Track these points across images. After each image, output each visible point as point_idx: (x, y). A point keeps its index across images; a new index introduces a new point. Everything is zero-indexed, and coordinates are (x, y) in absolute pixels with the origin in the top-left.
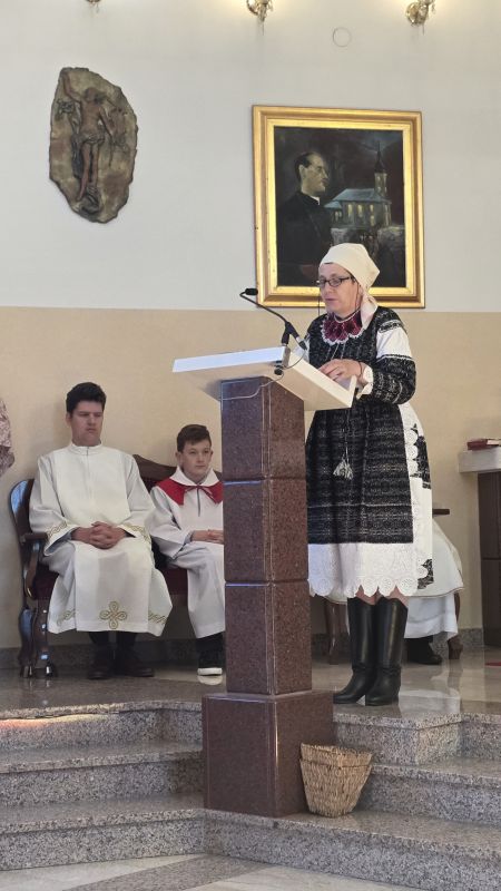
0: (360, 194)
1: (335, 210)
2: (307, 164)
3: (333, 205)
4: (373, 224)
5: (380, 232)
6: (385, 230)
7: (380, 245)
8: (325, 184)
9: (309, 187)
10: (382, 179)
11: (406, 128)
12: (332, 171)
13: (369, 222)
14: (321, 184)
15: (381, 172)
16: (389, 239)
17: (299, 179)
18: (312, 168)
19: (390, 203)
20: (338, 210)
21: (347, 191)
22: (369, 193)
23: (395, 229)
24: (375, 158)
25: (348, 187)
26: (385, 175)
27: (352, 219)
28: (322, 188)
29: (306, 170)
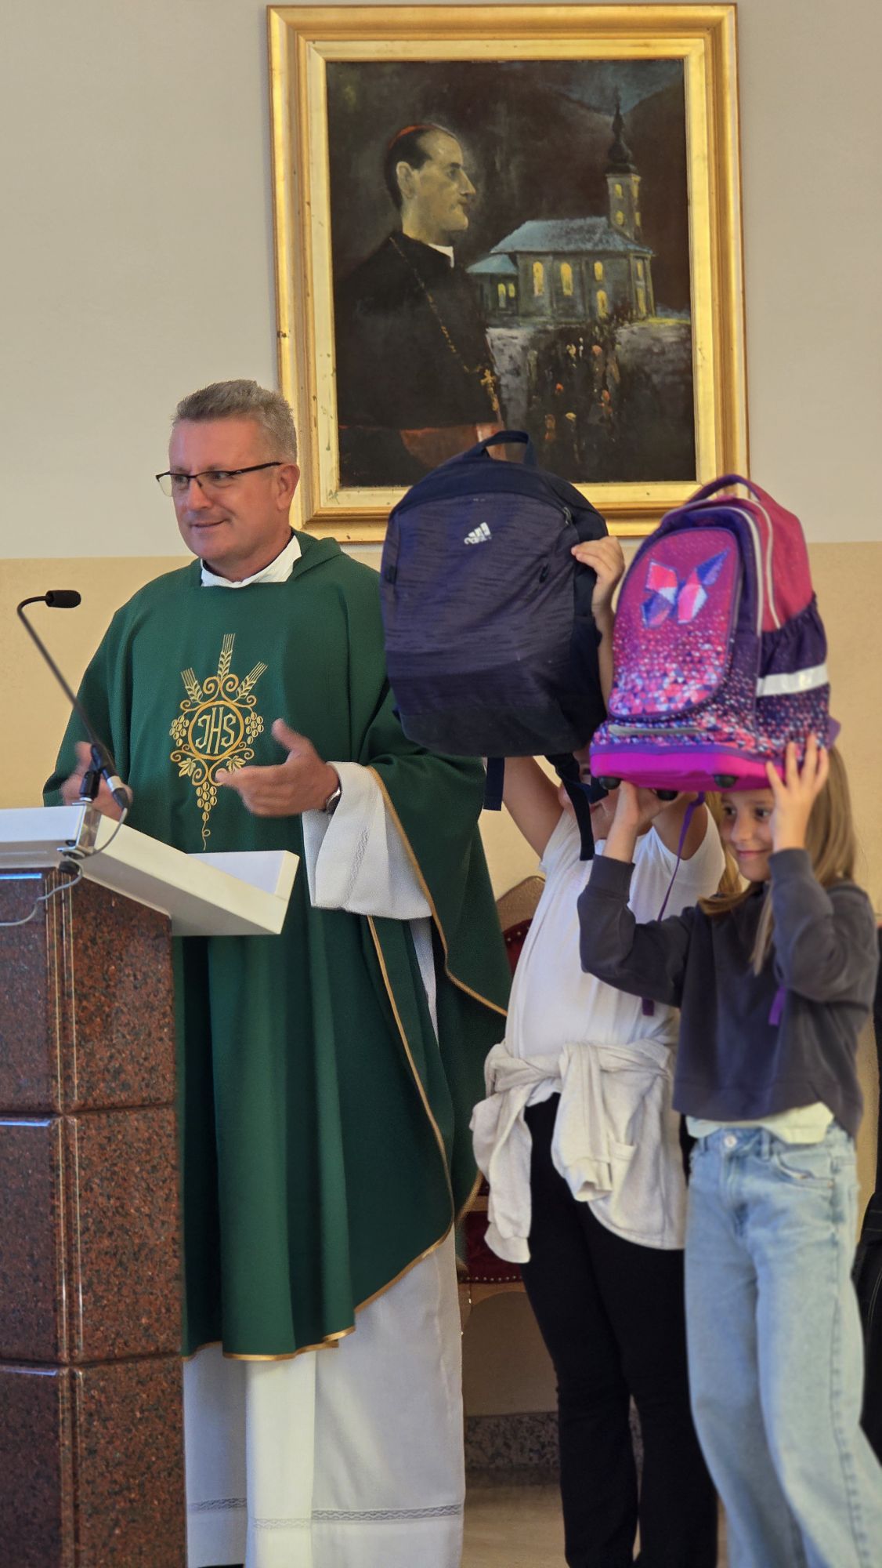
0: (568, 234)
1: (495, 279)
2: (418, 158)
3: (491, 264)
4: (602, 312)
5: (624, 333)
6: (636, 327)
7: (621, 368)
8: (467, 211)
9: (423, 222)
10: (627, 189)
11: (692, 50)
12: (487, 175)
13: (592, 310)
14: (458, 211)
15: (626, 171)
16: (649, 351)
17: (396, 197)
18: (431, 170)
19: (650, 255)
20: (506, 278)
21: (529, 226)
22: (591, 230)
23: (664, 325)
24: (609, 134)
25: (533, 218)
26: (636, 178)
27: (546, 301)
28: (461, 220)
29: (415, 173)
